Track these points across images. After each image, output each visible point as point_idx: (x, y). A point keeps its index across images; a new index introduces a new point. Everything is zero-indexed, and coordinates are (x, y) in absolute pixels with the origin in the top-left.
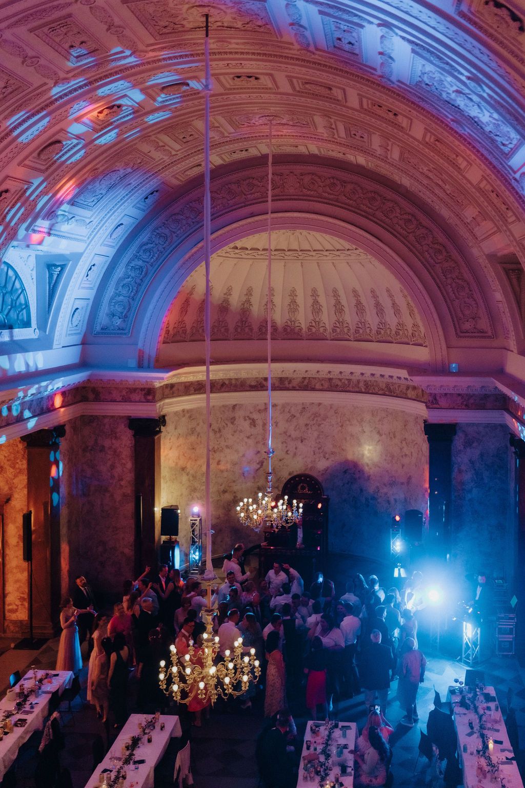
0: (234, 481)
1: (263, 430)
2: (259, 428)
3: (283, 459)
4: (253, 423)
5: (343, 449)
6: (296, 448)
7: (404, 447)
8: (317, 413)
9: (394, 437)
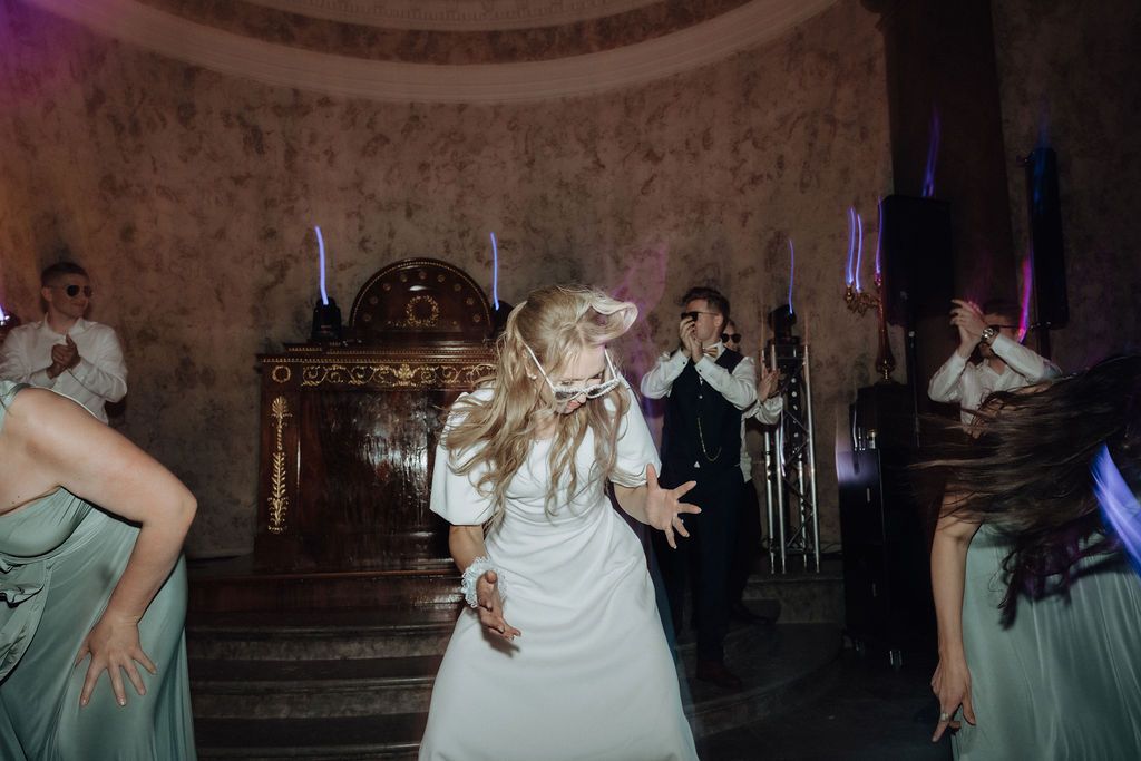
0: (184, 312)
1: (289, 167)
3: (351, 265)
4: (255, 140)
5: (534, 230)
6: (391, 235)
7: (744, 161)
8: (454, 133)
9: (707, 147)
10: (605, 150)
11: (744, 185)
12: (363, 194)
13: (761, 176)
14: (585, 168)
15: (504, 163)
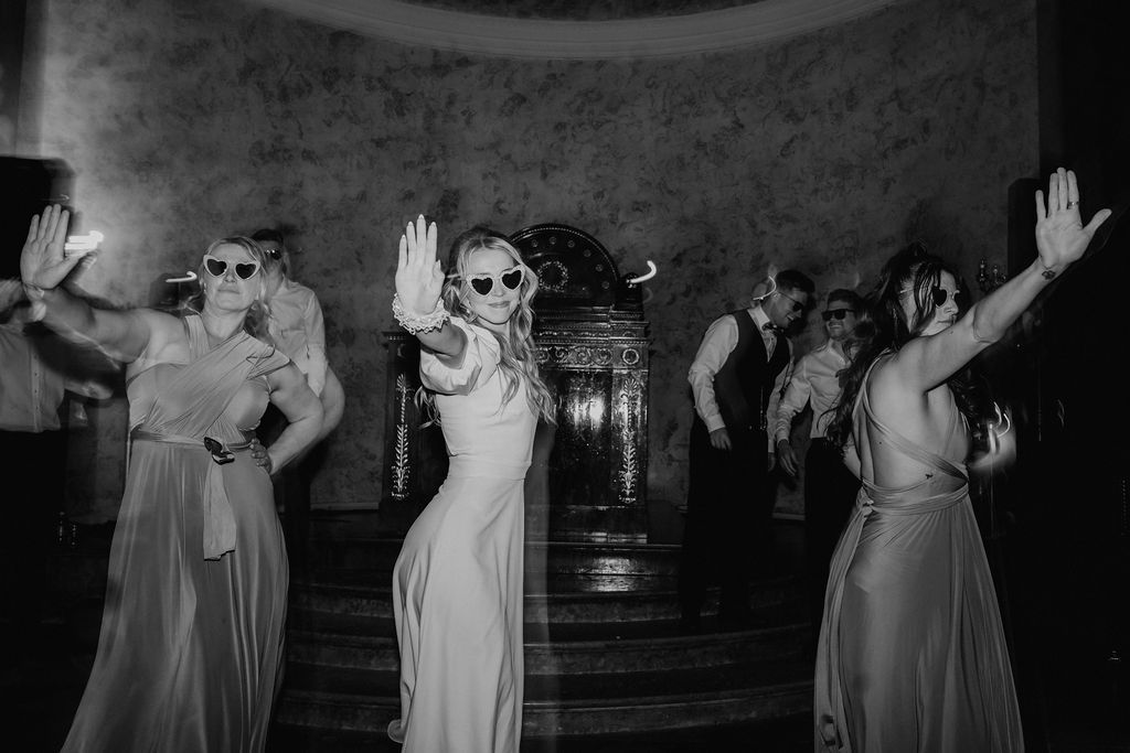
0: (327, 273)
1: (428, 129)
2: (417, 121)
4: (396, 103)
5: (670, 192)
6: (526, 195)
7: (889, 124)
8: (592, 92)
9: (850, 108)
10: (744, 109)
11: (888, 148)
12: (499, 154)
13: (906, 141)
14: (724, 128)
15: (641, 122)
